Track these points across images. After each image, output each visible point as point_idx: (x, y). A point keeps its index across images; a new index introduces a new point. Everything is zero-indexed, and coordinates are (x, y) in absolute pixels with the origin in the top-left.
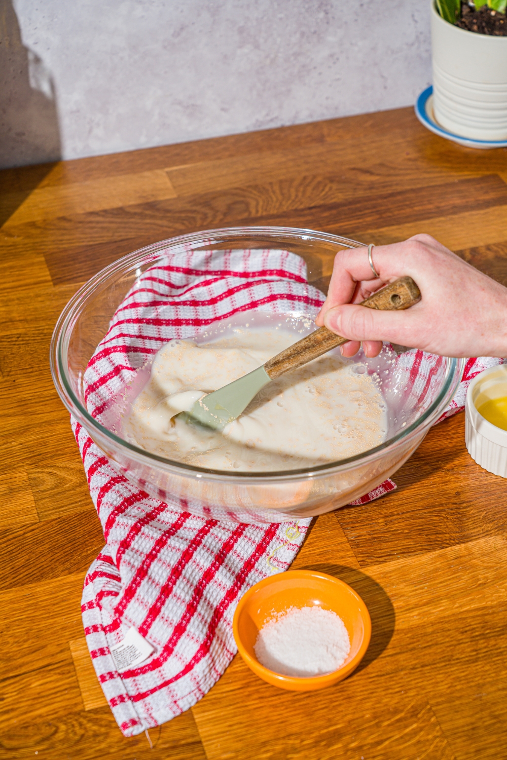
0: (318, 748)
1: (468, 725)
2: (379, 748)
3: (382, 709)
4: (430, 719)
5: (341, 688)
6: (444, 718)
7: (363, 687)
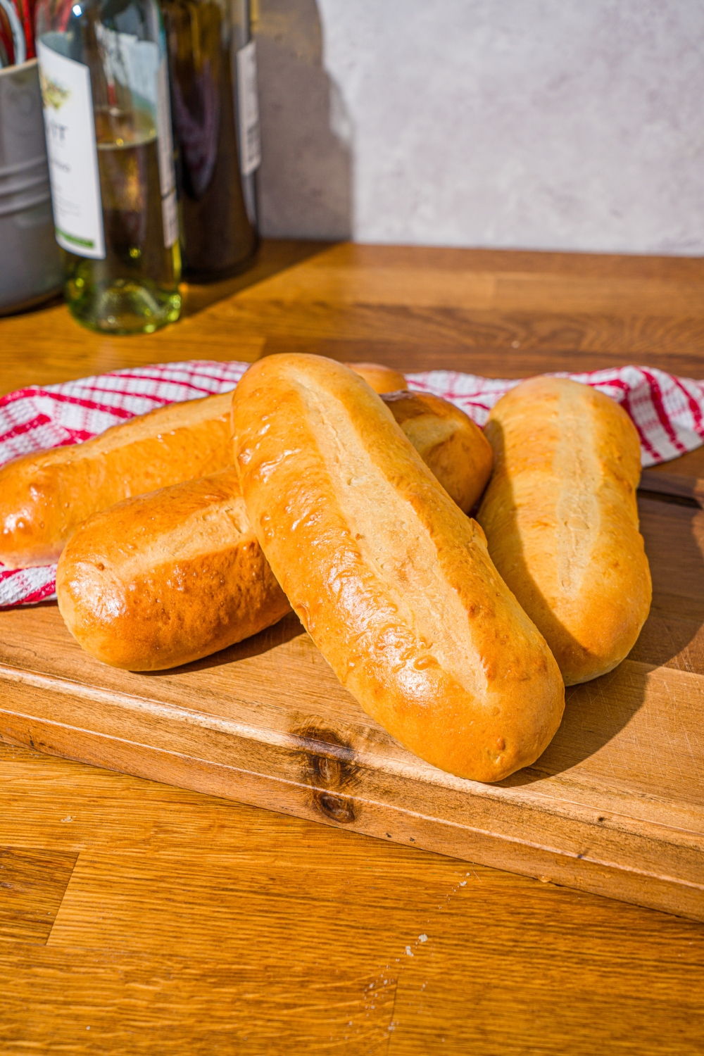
0: (201, 983)
1: (434, 1028)
2: (285, 1012)
3: (324, 967)
4: (383, 1003)
5: (286, 924)
6: (405, 1008)
7: (318, 932)
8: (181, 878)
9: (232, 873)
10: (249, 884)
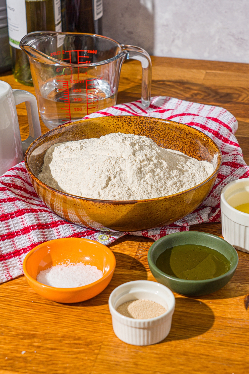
0: (16, 338)
1: (115, 361)
2: (50, 351)
3: (71, 335)
4: (95, 350)
5: (58, 317)
6: (104, 353)
7: (71, 321)
8: (16, 297)
9: (39, 296)
10: (45, 301)
